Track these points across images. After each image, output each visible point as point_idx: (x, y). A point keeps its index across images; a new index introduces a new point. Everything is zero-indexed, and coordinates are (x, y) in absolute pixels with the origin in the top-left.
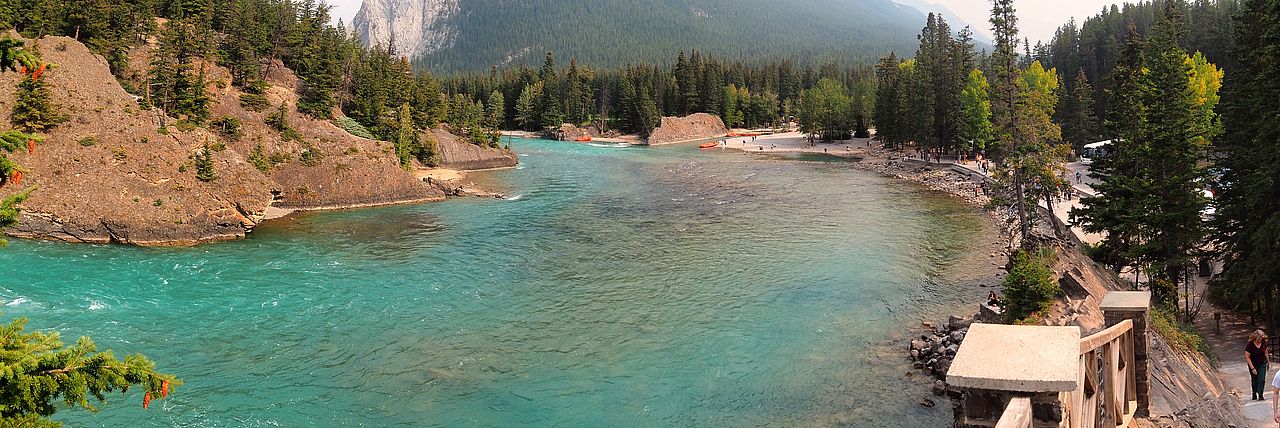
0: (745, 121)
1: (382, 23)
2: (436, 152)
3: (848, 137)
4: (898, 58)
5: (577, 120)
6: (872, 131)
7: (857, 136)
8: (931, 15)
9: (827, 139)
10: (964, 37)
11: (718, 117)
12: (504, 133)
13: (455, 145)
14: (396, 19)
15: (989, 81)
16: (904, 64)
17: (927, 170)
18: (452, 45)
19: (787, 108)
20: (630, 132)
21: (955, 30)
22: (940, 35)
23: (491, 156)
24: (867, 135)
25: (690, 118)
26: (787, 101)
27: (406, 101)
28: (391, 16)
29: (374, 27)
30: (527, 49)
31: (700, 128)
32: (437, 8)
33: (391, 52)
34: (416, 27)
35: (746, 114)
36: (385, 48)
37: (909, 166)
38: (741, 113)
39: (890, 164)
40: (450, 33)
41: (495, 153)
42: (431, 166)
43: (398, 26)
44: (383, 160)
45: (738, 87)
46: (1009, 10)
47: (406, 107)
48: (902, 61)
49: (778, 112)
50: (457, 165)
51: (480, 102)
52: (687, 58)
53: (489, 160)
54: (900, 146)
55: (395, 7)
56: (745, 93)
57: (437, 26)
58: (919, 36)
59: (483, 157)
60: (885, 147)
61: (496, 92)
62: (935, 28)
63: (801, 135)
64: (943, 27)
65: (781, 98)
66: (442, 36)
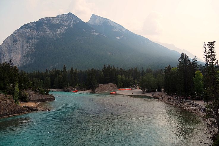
0: (123, 86)
1: (7, 54)
2: (28, 97)
3: (155, 91)
4: (171, 67)
5: (73, 86)
6: (163, 90)
7: (158, 91)
8: (182, 53)
9: (148, 92)
10: (194, 60)
11: (115, 84)
12: (50, 90)
13: (34, 95)
14: (12, 53)
15: (203, 74)
16: (173, 69)
17: (181, 102)
18: (32, 62)
19: (136, 82)
20: (89, 89)
21: (191, 58)
22: (185, 59)
23: (46, 98)
24: (161, 91)
25: (107, 85)
26: (136, 80)
27: (16, 81)
28: (10, 52)
29: (4, 55)
30: (57, 64)
31: (110, 88)
32: (27, 50)
33: (11, 63)
34: (19, 56)
35: (124, 83)
36: (8, 63)
37: (175, 101)
38: (122, 83)
39: (169, 100)
40: (32, 58)
41: (48, 97)
42: (26, 102)
43: (13, 55)
44: (8, 101)
45: (121, 76)
46: (213, 52)
47: (17, 83)
48: (173, 68)
49: (134, 83)
50: (35, 101)
51: (42, 80)
52: (106, 67)
53: (46, 99)
54: (172, 95)
55: (11, 49)
56: (123, 77)
57: (27, 56)
58: (178, 60)
59: (43, 98)
60: (167, 95)
61: (47, 77)
62: (184, 57)
63: (141, 90)
64: (187, 57)
65: (134, 79)
66: (29, 59)
